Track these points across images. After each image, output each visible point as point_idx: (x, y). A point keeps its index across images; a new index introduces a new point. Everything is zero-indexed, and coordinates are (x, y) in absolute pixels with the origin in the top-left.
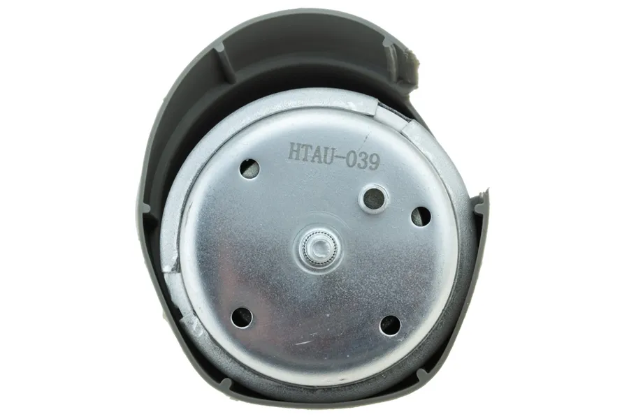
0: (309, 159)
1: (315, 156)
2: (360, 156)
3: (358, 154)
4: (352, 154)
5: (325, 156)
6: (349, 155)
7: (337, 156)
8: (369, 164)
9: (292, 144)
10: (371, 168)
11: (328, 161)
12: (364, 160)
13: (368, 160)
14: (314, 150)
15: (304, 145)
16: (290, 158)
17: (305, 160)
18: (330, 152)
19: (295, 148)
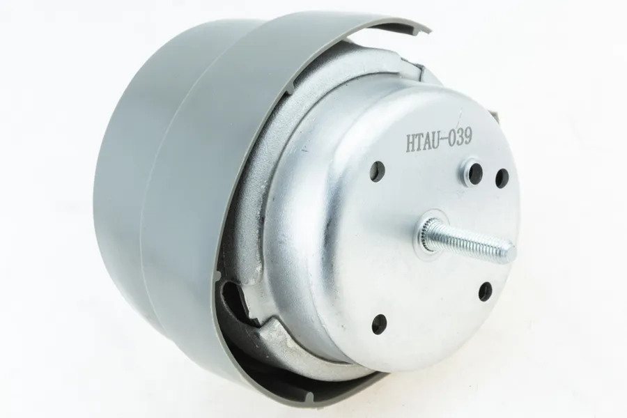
0: (422, 147)
1: (426, 143)
2: (458, 132)
3: (456, 131)
4: (452, 132)
5: (433, 140)
6: (450, 134)
7: (442, 138)
8: (465, 139)
9: (408, 136)
10: (466, 143)
11: (436, 145)
12: (461, 136)
13: (464, 136)
14: (425, 136)
15: (417, 135)
16: (408, 151)
17: (419, 149)
18: (436, 135)
19: (411, 140)
